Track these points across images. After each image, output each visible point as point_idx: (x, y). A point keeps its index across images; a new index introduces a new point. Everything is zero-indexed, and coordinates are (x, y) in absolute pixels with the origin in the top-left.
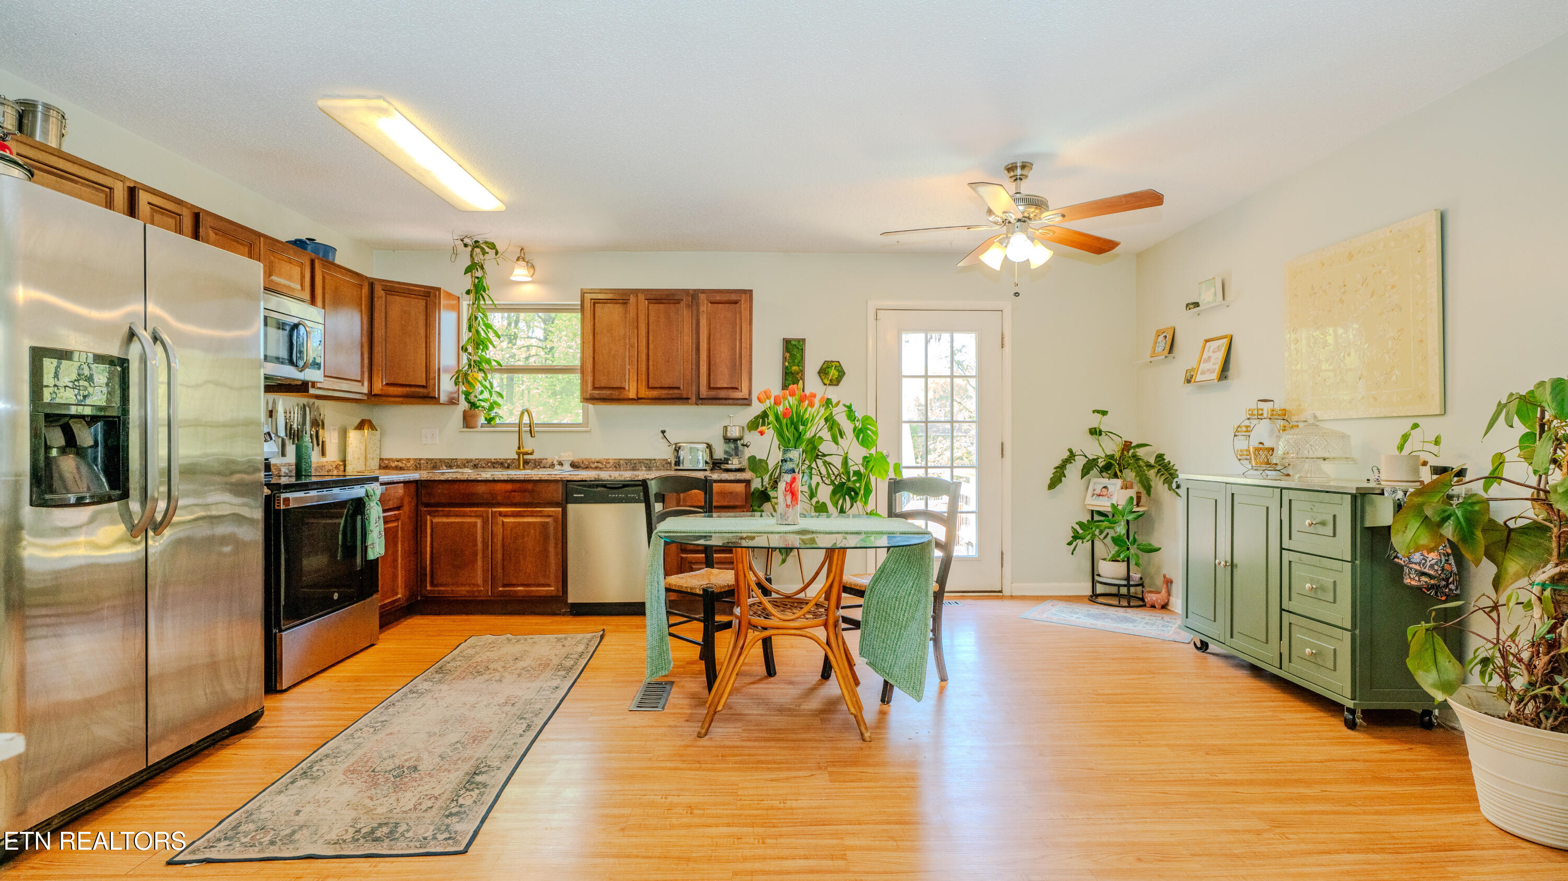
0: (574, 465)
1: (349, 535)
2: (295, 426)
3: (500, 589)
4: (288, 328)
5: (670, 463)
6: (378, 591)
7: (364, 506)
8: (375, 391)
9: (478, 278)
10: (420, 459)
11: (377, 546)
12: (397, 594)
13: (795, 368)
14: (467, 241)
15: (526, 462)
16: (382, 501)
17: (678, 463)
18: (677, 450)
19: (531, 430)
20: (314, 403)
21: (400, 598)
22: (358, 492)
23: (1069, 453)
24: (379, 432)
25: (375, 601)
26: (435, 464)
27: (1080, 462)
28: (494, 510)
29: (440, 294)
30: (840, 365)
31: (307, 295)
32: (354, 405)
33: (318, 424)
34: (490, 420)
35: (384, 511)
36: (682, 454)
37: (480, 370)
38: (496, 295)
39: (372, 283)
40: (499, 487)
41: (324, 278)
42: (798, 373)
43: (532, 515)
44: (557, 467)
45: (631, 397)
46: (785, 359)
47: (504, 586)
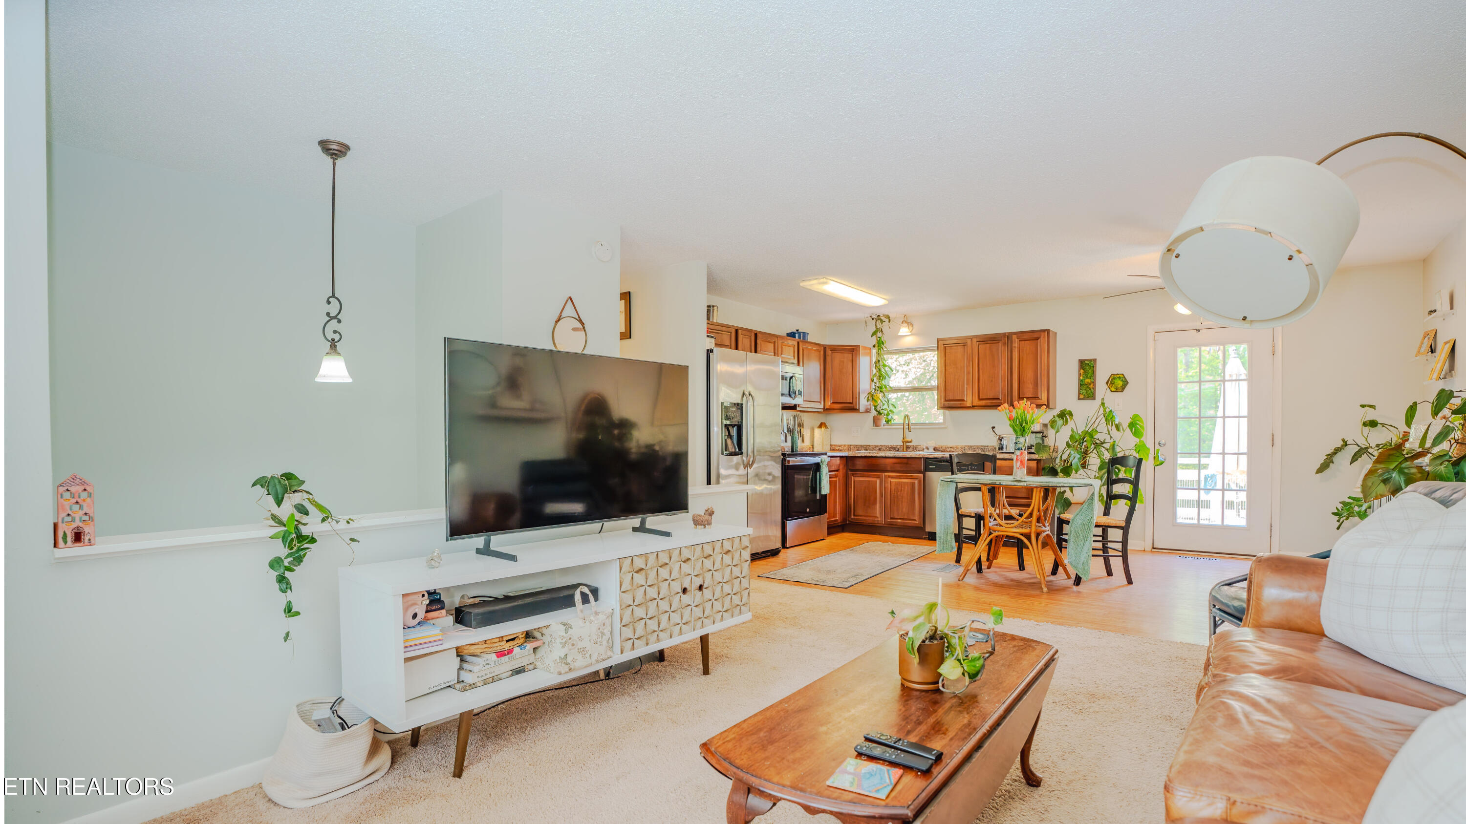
0: (935, 449)
1: (814, 482)
2: (791, 427)
3: (889, 520)
4: (788, 379)
5: (995, 448)
6: (826, 512)
7: (820, 468)
8: (827, 407)
9: (879, 337)
10: (851, 445)
11: (826, 487)
12: (836, 517)
13: (1088, 381)
14: (874, 316)
15: (908, 448)
16: (828, 464)
17: (1001, 448)
18: (1001, 439)
19: (909, 427)
20: (799, 415)
21: (837, 520)
22: (817, 460)
23: (1342, 443)
24: (829, 430)
25: (824, 518)
26: (859, 448)
27: (1352, 450)
28: (886, 474)
29: (859, 349)
30: (1124, 377)
31: (796, 361)
32: (818, 414)
33: (801, 425)
34: (888, 421)
35: (830, 471)
36: (1004, 442)
37: (881, 392)
38: (889, 346)
39: (825, 348)
40: (888, 460)
41: (803, 350)
42: (1090, 384)
43: (907, 477)
44: (925, 450)
45: (968, 405)
46: (1080, 375)
47: (891, 518)
